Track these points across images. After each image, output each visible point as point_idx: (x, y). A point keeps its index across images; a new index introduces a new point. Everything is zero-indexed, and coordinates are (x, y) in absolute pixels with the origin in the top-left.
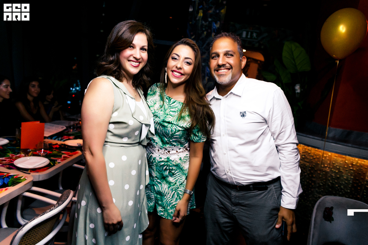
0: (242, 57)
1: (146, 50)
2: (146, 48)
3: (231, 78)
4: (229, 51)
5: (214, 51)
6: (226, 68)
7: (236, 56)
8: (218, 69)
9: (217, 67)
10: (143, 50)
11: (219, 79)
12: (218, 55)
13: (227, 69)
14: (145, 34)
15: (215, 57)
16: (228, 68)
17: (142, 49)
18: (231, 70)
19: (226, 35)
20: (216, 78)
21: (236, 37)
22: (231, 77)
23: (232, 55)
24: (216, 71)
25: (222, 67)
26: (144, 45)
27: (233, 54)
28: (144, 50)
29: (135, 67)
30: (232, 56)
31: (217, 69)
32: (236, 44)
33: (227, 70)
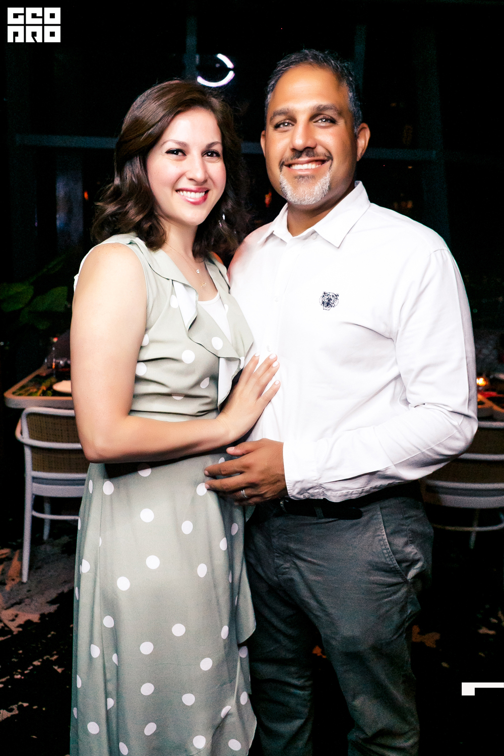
0: (359, 125)
1: (218, 155)
2: (218, 148)
3: (327, 188)
4: (325, 108)
5: (281, 107)
6: (316, 158)
7: (346, 122)
8: (294, 161)
9: (288, 154)
10: (211, 156)
11: (295, 188)
12: (292, 120)
13: (316, 161)
14: (210, 110)
15: (283, 124)
16: (322, 158)
17: (208, 152)
18: (328, 164)
19: (315, 58)
20: (286, 187)
21: (345, 66)
22: (328, 185)
23: (333, 121)
24: (286, 166)
25: (304, 154)
26: (211, 141)
27: (335, 117)
28: (215, 155)
29: (195, 204)
30: (331, 124)
31: (290, 162)
32: (345, 87)
33: (318, 163)
